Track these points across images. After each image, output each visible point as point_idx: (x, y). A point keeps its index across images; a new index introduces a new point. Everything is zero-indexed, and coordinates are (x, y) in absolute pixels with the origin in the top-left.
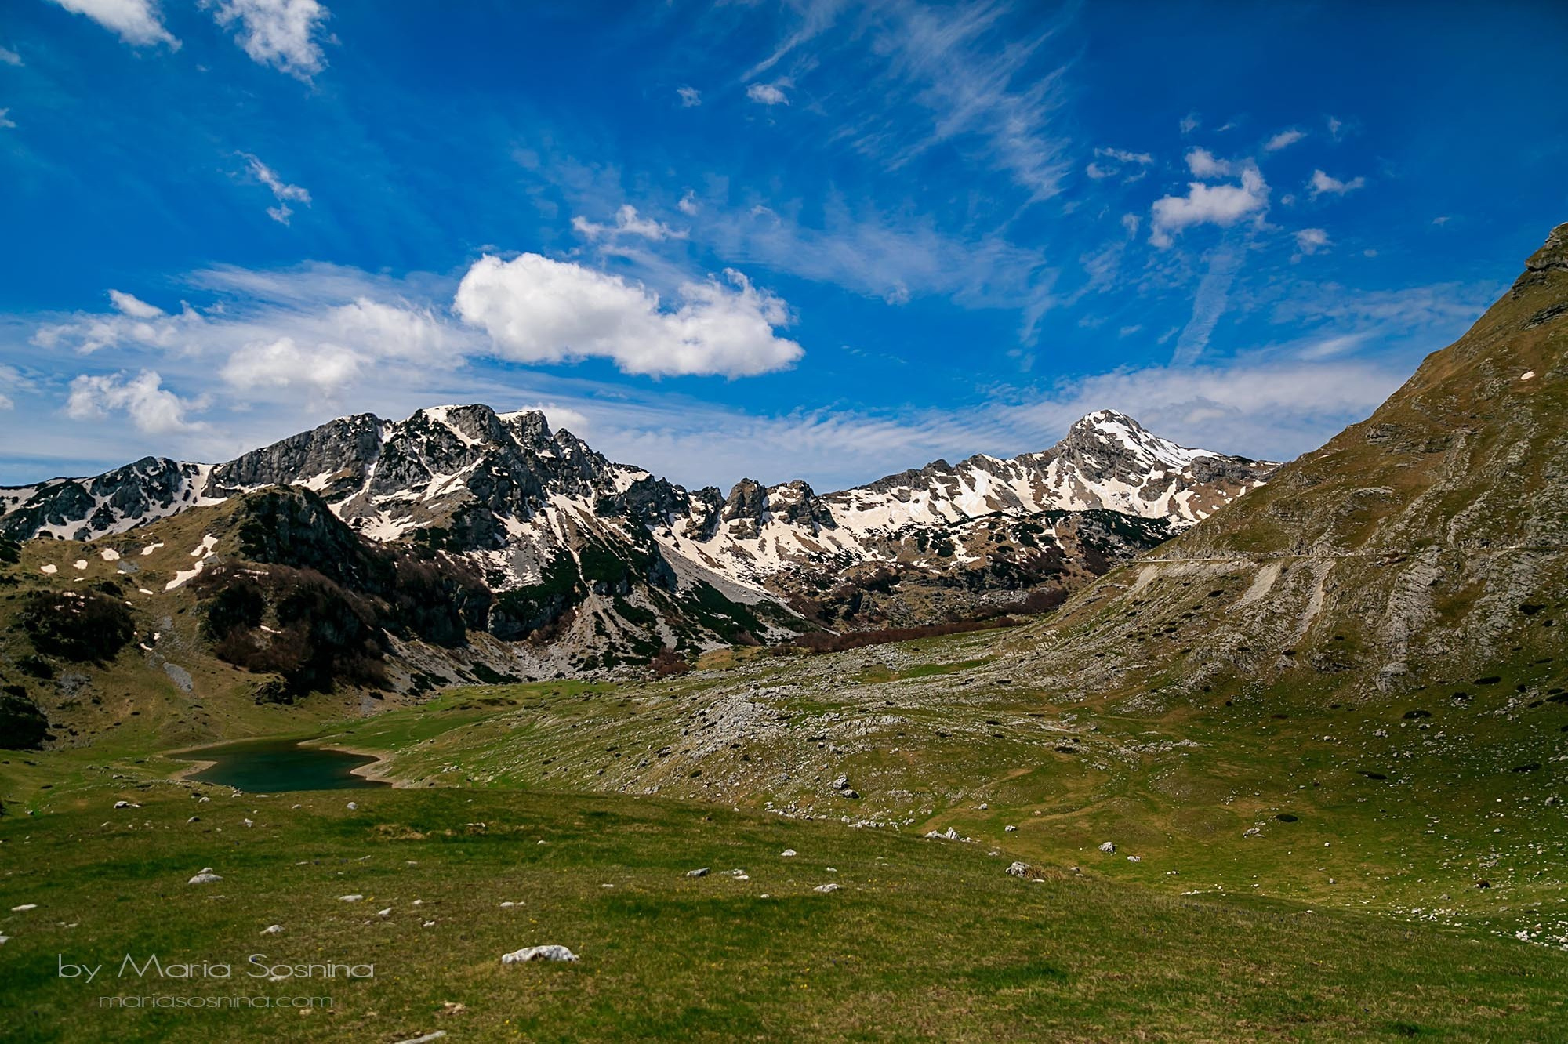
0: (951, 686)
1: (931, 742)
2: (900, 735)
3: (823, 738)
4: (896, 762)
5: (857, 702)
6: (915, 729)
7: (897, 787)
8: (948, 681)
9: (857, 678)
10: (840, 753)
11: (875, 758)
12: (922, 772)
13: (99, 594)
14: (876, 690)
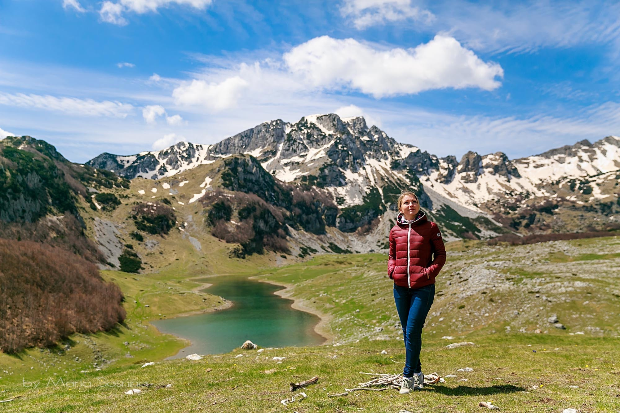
0: (611, 267)
1: (609, 300)
2: (588, 293)
3: (538, 292)
4: (588, 309)
5: (551, 272)
6: (598, 291)
7: (591, 325)
8: (610, 264)
9: (547, 259)
10: (550, 301)
11: (574, 306)
12: (607, 317)
14: (562, 266)
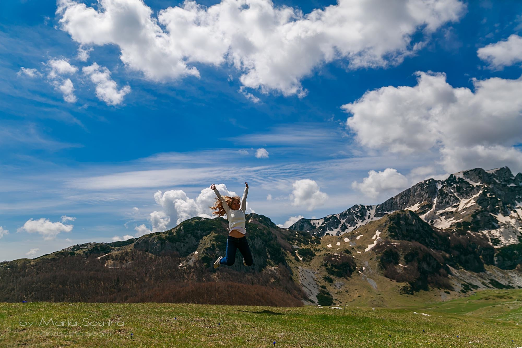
13: (344, 254)
